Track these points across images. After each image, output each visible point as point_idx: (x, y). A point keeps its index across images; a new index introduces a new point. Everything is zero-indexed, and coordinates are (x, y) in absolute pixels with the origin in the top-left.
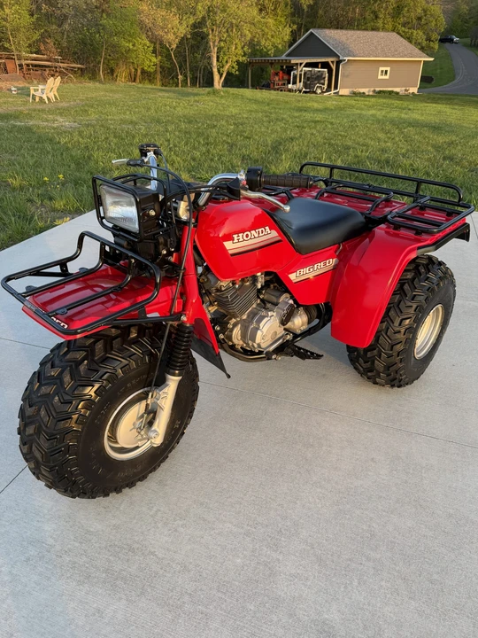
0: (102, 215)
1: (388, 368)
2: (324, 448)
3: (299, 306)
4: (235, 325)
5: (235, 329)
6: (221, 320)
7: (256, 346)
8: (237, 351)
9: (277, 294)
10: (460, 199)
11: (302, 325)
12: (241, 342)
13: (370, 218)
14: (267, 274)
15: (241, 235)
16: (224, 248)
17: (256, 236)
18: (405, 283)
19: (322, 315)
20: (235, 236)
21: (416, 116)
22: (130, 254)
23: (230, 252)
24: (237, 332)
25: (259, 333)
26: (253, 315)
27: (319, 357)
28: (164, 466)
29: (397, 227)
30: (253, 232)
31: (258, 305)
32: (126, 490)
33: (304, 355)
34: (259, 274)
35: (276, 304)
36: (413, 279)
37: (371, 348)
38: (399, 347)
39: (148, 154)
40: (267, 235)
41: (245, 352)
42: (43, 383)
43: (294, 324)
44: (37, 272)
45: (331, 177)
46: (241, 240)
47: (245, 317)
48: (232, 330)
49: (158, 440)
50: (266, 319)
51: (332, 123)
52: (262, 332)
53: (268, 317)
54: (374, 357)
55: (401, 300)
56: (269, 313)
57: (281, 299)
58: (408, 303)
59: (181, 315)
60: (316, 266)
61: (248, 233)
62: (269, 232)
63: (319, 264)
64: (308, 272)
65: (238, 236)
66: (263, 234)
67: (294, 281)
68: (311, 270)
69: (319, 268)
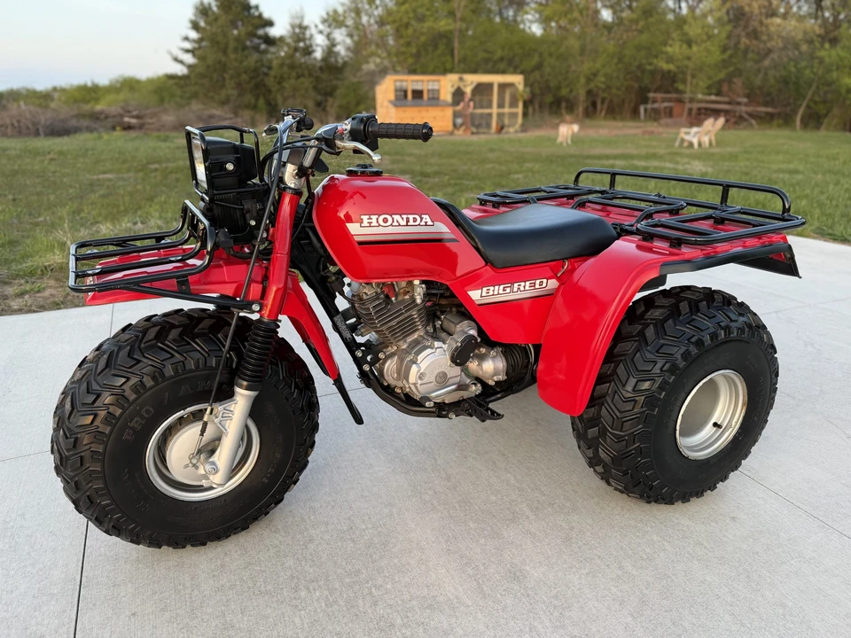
4: (390, 356)
5: (389, 362)
9: (456, 319)
10: (784, 211)
11: (496, 373)
12: (400, 384)
14: (429, 284)
15: (374, 217)
16: (346, 230)
17: (403, 223)
19: (530, 363)
20: (365, 218)
22: (200, 217)
23: (357, 239)
24: (390, 367)
25: (414, 368)
27: (498, 417)
29: (646, 236)
30: (397, 217)
31: (426, 333)
34: (417, 282)
35: (450, 333)
39: (286, 118)
40: (426, 226)
41: (408, 400)
43: (480, 367)
45: (611, 187)
46: (375, 223)
47: (404, 346)
48: (384, 364)
50: (429, 351)
52: (419, 367)
53: (432, 348)
54: (597, 438)
55: (639, 350)
56: (436, 343)
57: (459, 328)
58: (649, 356)
59: (253, 303)
60: (516, 285)
61: (388, 217)
62: (430, 223)
63: (523, 284)
64: (501, 292)
65: (370, 218)
66: (417, 223)
67: (477, 303)
68: (508, 290)
69: (522, 288)
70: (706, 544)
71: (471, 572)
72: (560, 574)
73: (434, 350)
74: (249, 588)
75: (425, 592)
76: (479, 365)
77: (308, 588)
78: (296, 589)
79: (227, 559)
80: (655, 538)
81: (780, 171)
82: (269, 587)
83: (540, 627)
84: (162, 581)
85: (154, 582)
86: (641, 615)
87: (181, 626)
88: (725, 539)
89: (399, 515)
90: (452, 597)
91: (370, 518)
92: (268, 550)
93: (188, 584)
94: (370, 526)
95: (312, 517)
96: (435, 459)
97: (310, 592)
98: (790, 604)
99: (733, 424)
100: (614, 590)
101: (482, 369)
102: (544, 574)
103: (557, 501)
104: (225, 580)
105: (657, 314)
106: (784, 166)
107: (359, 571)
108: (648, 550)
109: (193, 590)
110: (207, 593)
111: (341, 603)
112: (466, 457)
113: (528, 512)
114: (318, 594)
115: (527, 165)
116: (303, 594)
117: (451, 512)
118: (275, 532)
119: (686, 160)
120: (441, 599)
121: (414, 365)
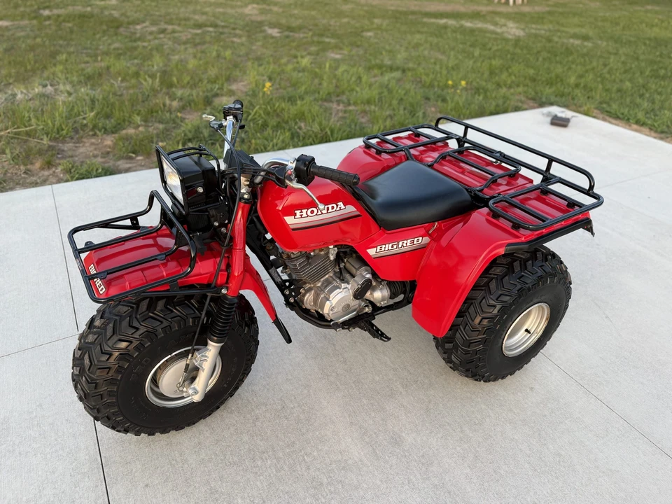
3: (381, 280)
4: (309, 290)
5: (308, 295)
7: (326, 314)
10: (591, 188)
11: (383, 299)
12: (314, 308)
15: (304, 211)
16: (284, 223)
17: (325, 212)
19: (407, 292)
24: (308, 298)
26: (328, 283)
27: (387, 339)
29: (496, 215)
31: (335, 273)
33: (373, 333)
34: (331, 247)
35: (353, 276)
40: (340, 210)
41: (320, 317)
44: (106, 224)
45: (464, 136)
46: (305, 215)
47: (319, 284)
48: (304, 295)
49: (197, 398)
50: (338, 291)
52: (331, 303)
53: (340, 288)
54: (451, 349)
55: (484, 298)
56: (343, 285)
57: (359, 272)
58: (492, 302)
59: (222, 289)
60: (401, 243)
61: (314, 209)
62: (343, 207)
63: (405, 242)
64: (390, 248)
65: (301, 212)
66: (334, 210)
67: (374, 256)
68: (395, 247)
69: (405, 245)
70: (514, 410)
71: (367, 440)
72: (424, 438)
73: (341, 290)
74: (221, 460)
75: (340, 457)
76: (371, 294)
77: (262, 458)
78: (254, 460)
79: (202, 437)
80: (483, 407)
81: (575, 36)
82: (235, 459)
83: (414, 479)
84: (160, 458)
85: (154, 459)
86: (476, 467)
87: (181, 492)
88: (526, 406)
89: (314, 395)
90: (357, 460)
91: (295, 398)
92: (229, 428)
93: (178, 460)
94: (296, 405)
95: (255, 399)
96: (334, 345)
97: (263, 461)
98: (563, 453)
99: (538, 331)
100: (458, 448)
101: (373, 297)
102: (414, 439)
103: (419, 379)
104: (204, 455)
105: (498, 270)
106: (577, 30)
107: (294, 442)
108: (479, 416)
109: (183, 464)
110: (193, 466)
111: (285, 468)
112: (355, 343)
113: (401, 390)
114: (269, 462)
115: (376, 21)
116: (259, 463)
117: (350, 391)
118: (231, 413)
119: (503, 21)
120: (350, 462)
121: (328, 302)
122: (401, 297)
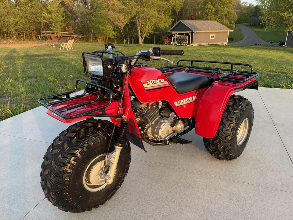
0: (87, 71)
1: (224, 149)
2: (195, 189)
3: (179, 119)
4: (149, 127)
5: (149, 129)
6: (142, 125)
7: (159, 137)
8: (150, 140)
9: (169, 112)
10: (252, 71)
11: (181, 128)
12: (152, 136)
13: (211, 79)
14: (163, 102)
15: (151, 81)
16: (143, 86)
17: (158, 82)
18: (229, 107)
19: (191, 123)
20: (148, 81)
21: (227, 52)
22: (99, 86)
23: (146, 89)
24: (149, 131)
26: (157, 122)
27: (190, 142)
28: (113, 198)
29: (224, 81)
30: (156, 80)
31: (159, 118)
32: (94, 210)
33: (183, 142)
34: (160, 101)
35: (168, 117)
36: (233, 105)
37: (215, 139)
38: (229, 138)
39: (109, 47)
40: (163, 83)
41: (154, 141)
42: (54, 148)
43: (177, 127)
44: (55, 97)
45: (191, 65)
46: (151, 83)
47: (153, 123)
48: (147, 130)
49: (110, 181)
50: (163, 124)
51: (190, 56)
52: (162, 130)
53: (164, 123)
54: (217, 143)
55: (229, 114)
56: (165, 121)
57: (171, 115)
58: (232, 116)
59: (122, 115)
60: (186, 99)
61: (154, 80)
62: (164, 81)
63: (188, 99)
64: (183, 102)
65: (150, 82)
66: (161, 82)
67: (176, 106)
68: (184, 101)
69: (188, 100)
73: (165, 123)
121: (160, 129)
122: (188, 127)
